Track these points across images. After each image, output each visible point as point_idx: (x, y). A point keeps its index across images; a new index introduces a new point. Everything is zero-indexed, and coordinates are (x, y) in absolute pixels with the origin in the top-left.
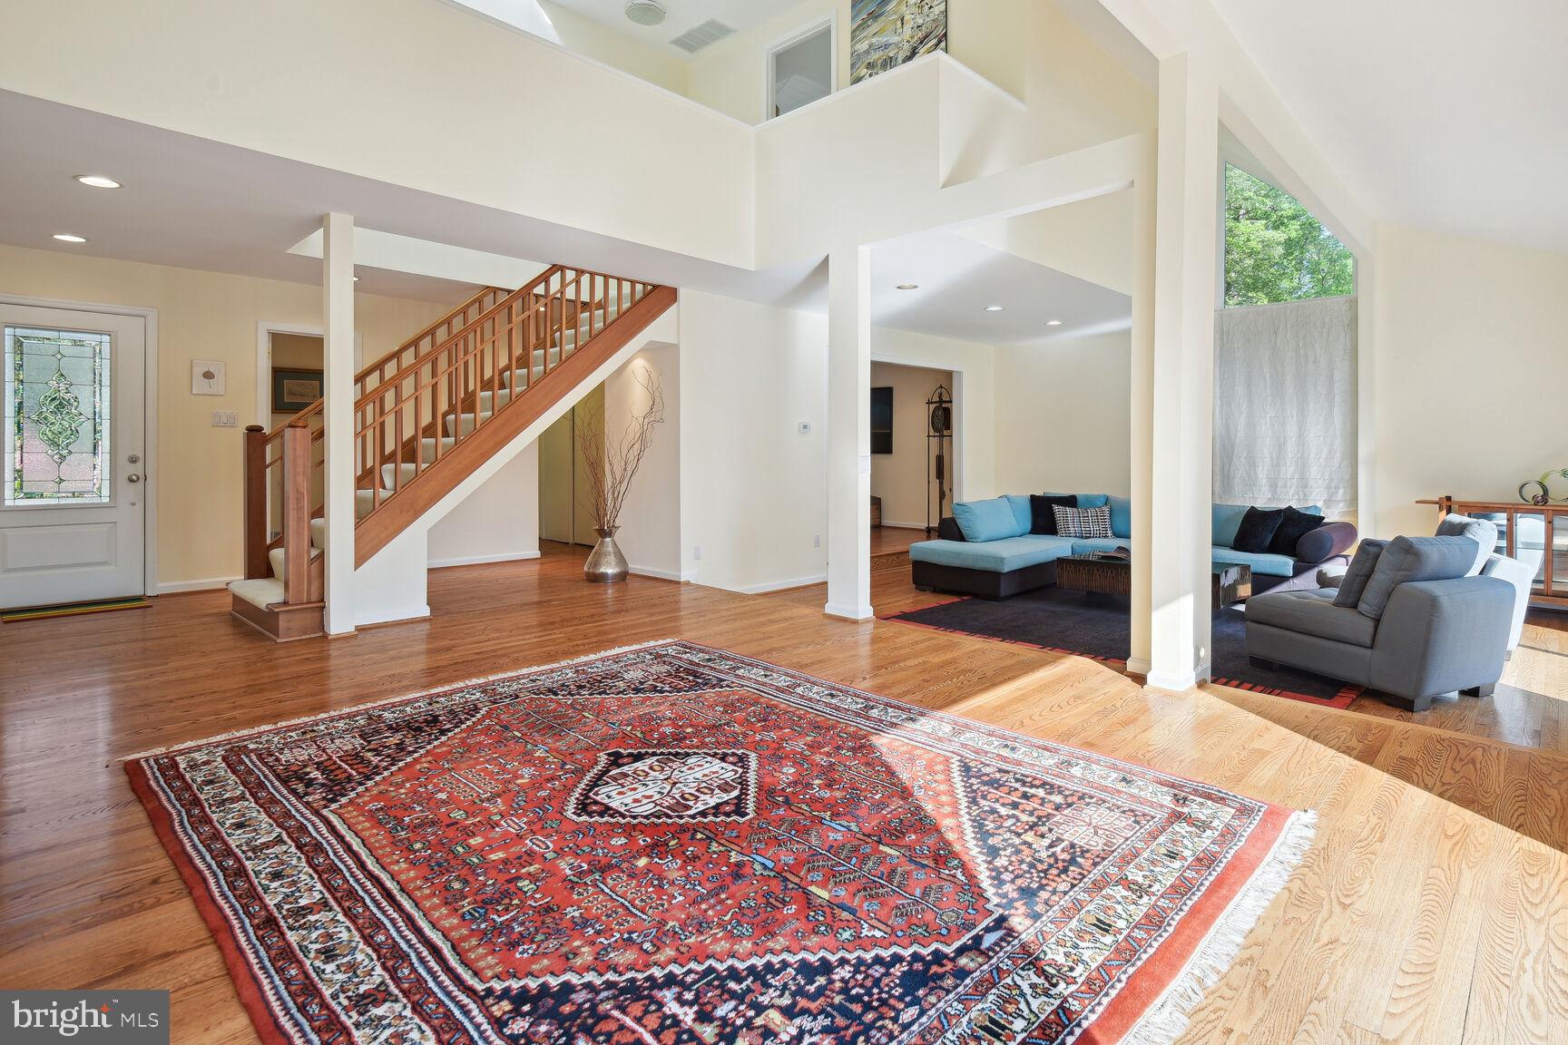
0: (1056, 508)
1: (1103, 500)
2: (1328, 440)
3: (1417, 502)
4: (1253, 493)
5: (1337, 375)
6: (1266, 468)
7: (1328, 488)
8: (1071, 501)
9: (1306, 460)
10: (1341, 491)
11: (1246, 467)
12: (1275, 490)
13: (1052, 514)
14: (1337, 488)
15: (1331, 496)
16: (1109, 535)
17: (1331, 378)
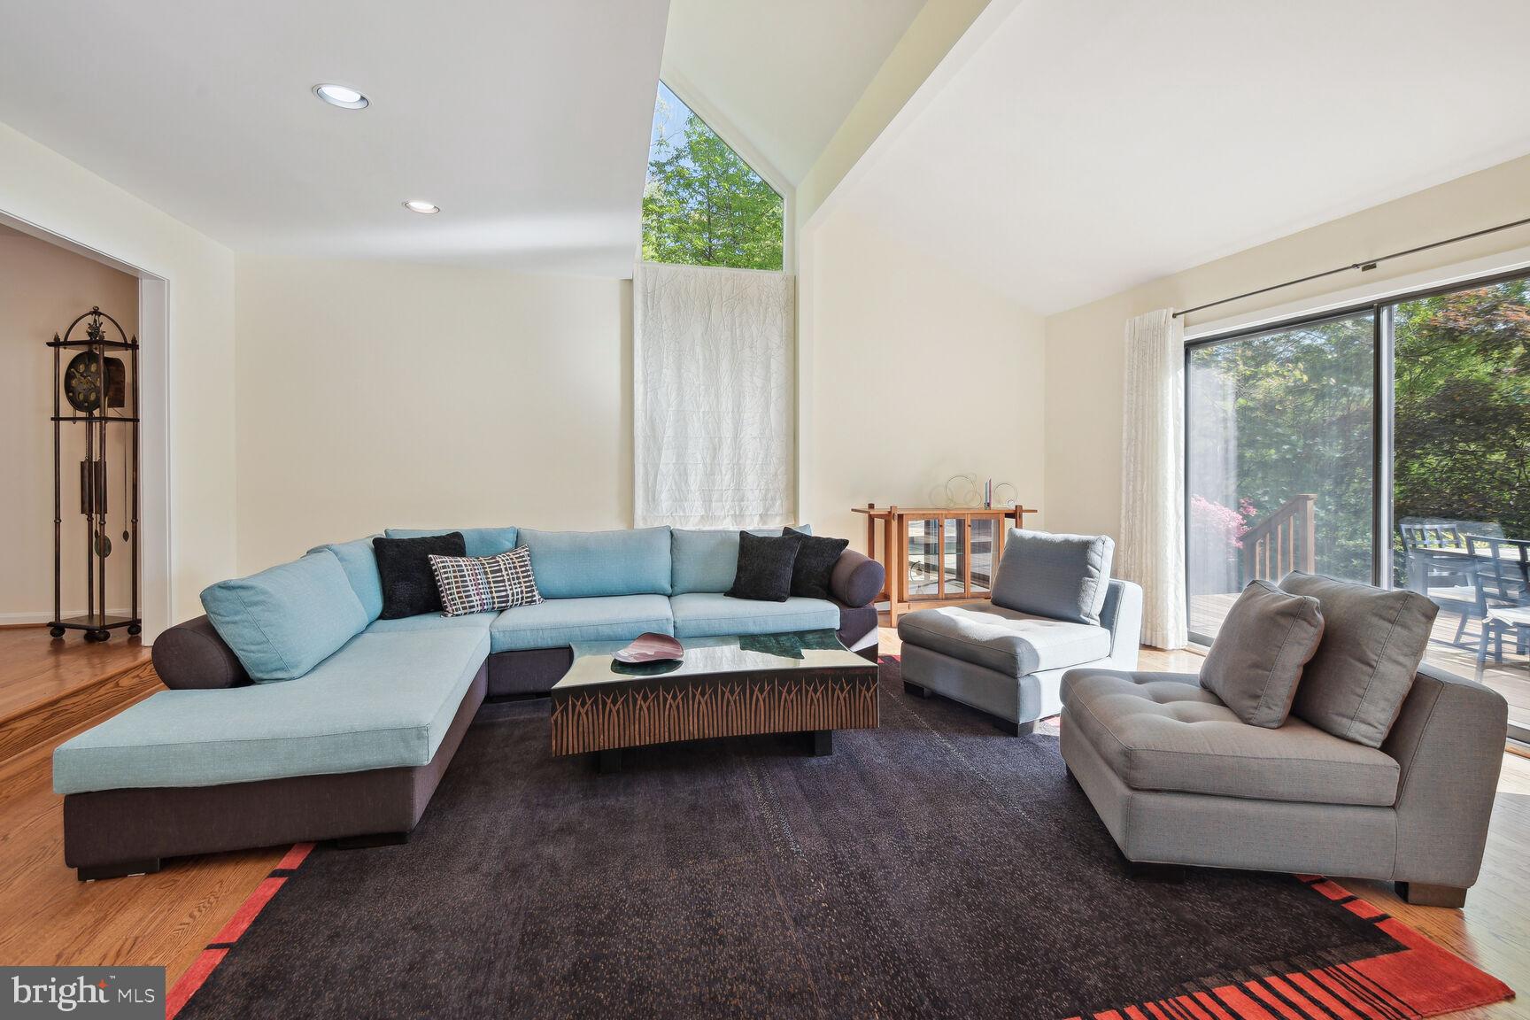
0: (437, 561)
1: (512, 537)
2: (764, 442)
3: (852, 510)
4: (684, 511)
5: (774, 365)
6: (698, 478)
7: (765, 499)
8: (453, 545)
9: (742, 467)
10: (778, 503)
11: (677, 477)
12: (710, 506)
13: (430, 574)
14: (773, 499)
15: (767, 510)
16: (537, 598)
17: (767, 367)
